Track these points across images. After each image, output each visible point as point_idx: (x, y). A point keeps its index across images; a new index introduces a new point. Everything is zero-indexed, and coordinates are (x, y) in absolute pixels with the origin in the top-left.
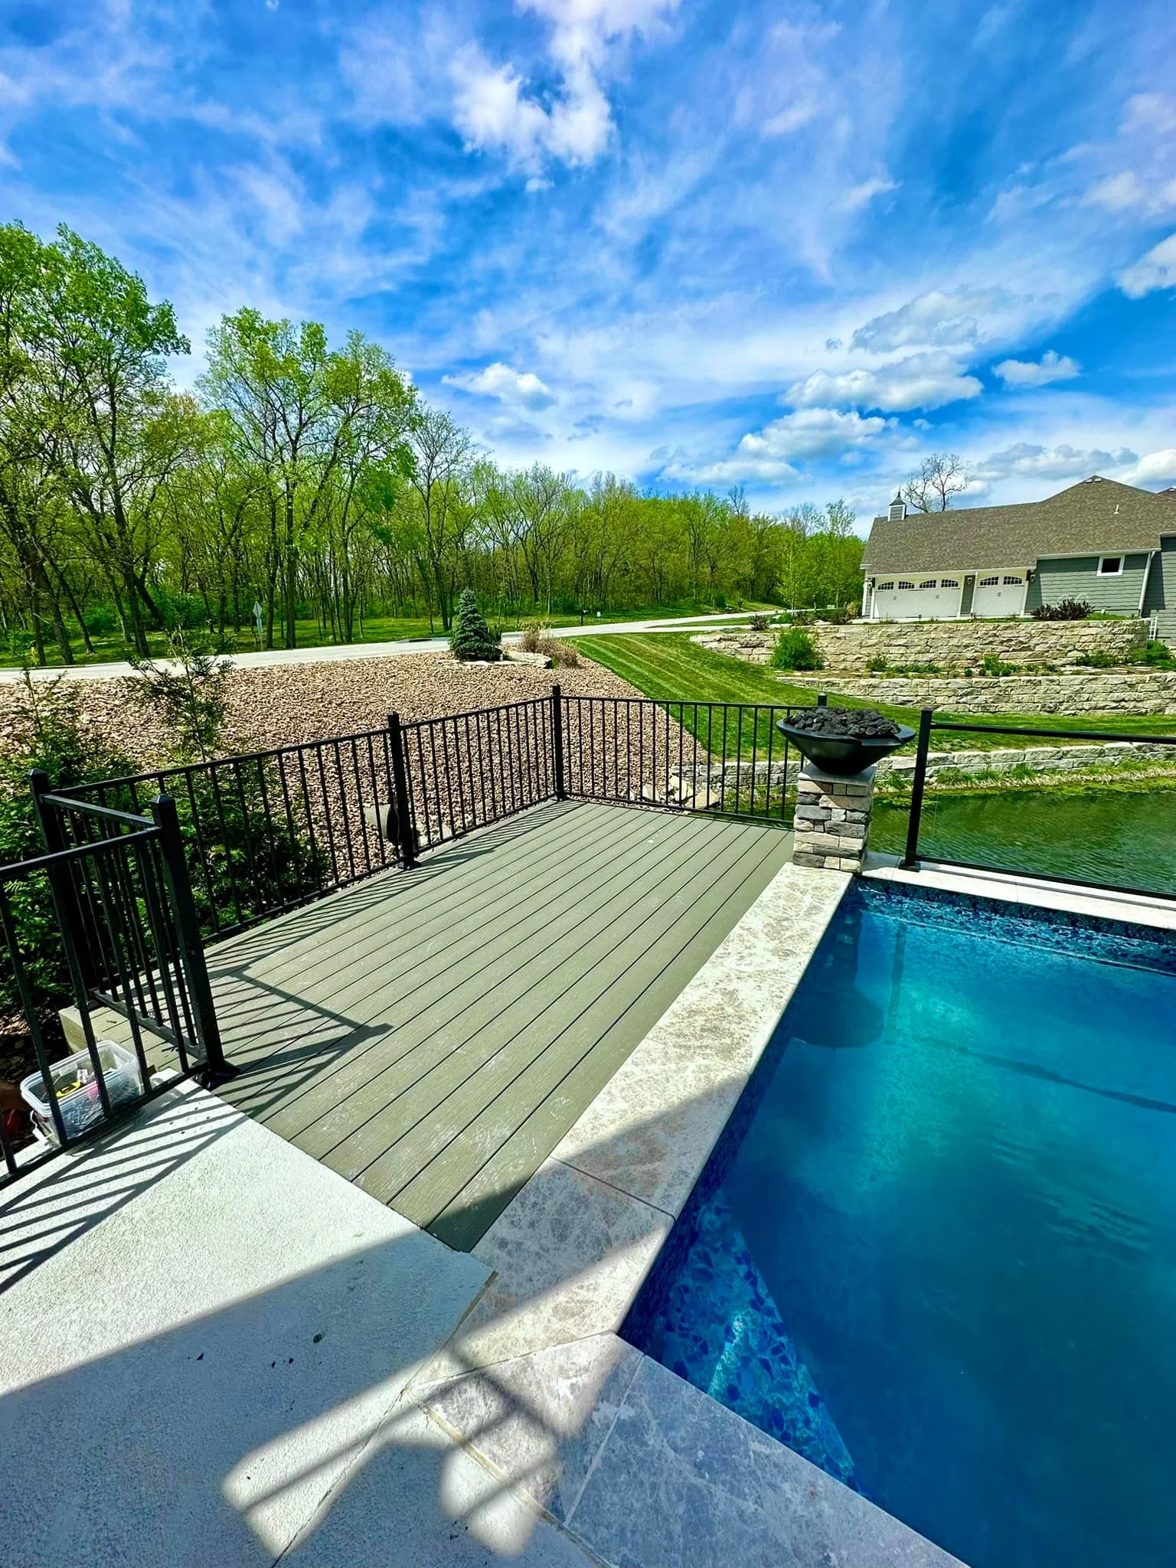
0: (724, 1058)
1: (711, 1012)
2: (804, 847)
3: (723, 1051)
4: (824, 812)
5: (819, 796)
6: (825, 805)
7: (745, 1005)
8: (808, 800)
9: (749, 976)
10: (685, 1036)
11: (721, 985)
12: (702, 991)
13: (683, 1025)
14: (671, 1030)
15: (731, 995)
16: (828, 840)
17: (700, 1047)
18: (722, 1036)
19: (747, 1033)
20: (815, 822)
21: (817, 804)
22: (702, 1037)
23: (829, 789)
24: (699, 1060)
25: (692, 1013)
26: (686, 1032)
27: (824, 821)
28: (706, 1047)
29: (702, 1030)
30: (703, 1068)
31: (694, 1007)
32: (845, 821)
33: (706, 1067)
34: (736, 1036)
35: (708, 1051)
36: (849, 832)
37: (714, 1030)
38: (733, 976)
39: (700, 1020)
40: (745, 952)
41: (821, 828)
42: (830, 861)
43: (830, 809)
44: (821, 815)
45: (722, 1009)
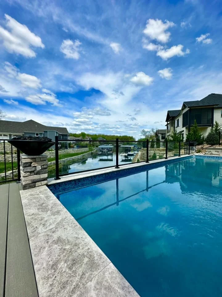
0: (96, 269)
1: (62, 256)
2: (28, 182)
3: (92, 266)
4: (34, 168)
5: (31, 163)
6: (34, 166)
7: (70, 239)
8: (27, 165)
9: (56, 228)
10: (67, 283)
11: (50, 241)
12: (45, 253)
13: (58, 278)
14: (55, 290)
15: (59, 240)
16: (36, 177)
17: (81, 278)
18: (82, 261)
19: (87, 248)
20: (31, 172)
21: (31, 166)
22: (75, 272)
23: (35, 160)
24: (91, 284)
25: (54, 266)
26: (64, 279)
27: (34, 171)
28: (83, 274)
29: (70, 268)
30: (98, 287)
31: (51, 263)
32: (41, 169)
33: (97, 283)
34: (86, 254)
35: (87, 275)
36: (43, 172)
37: (75, 262)
38: (50, 234)
39: (62, 265)
40: (43, 222)
41: (33, 174)
42: (37, 184)
43: (36, 166)
44: (33, 169)
45: (65, 249)
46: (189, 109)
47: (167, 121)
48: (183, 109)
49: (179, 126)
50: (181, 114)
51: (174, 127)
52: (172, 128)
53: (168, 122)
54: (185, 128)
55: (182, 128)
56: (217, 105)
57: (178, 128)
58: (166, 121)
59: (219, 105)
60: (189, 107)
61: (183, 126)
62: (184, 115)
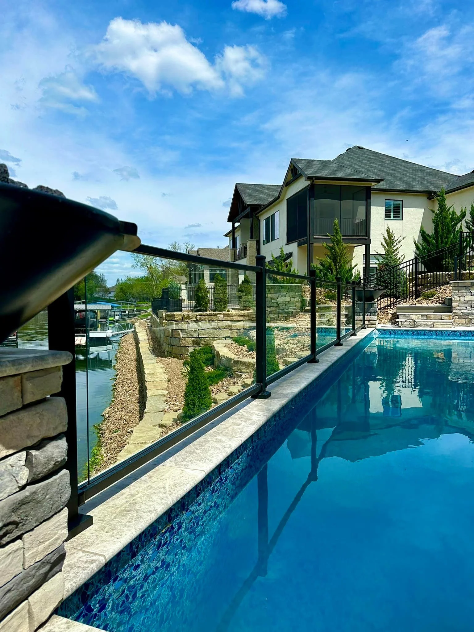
46: (308, 183)
47: (231, 219)
48: (288, 183)
49: (273, 239)
50: (282, 200)
51: (258, 243)
52: (251, 245)
53: (237, 224)
54: (296, 244)
55: (286, 244)
56: (378, 181)
57: (272, 244)
58: (229, 220)
59: (382, 183)
60: (309, 178)
61: (289, 241)
62: (291, 202)
